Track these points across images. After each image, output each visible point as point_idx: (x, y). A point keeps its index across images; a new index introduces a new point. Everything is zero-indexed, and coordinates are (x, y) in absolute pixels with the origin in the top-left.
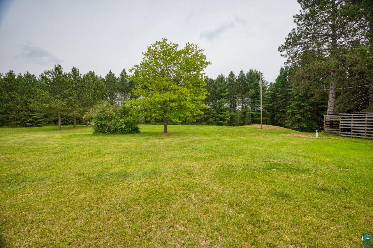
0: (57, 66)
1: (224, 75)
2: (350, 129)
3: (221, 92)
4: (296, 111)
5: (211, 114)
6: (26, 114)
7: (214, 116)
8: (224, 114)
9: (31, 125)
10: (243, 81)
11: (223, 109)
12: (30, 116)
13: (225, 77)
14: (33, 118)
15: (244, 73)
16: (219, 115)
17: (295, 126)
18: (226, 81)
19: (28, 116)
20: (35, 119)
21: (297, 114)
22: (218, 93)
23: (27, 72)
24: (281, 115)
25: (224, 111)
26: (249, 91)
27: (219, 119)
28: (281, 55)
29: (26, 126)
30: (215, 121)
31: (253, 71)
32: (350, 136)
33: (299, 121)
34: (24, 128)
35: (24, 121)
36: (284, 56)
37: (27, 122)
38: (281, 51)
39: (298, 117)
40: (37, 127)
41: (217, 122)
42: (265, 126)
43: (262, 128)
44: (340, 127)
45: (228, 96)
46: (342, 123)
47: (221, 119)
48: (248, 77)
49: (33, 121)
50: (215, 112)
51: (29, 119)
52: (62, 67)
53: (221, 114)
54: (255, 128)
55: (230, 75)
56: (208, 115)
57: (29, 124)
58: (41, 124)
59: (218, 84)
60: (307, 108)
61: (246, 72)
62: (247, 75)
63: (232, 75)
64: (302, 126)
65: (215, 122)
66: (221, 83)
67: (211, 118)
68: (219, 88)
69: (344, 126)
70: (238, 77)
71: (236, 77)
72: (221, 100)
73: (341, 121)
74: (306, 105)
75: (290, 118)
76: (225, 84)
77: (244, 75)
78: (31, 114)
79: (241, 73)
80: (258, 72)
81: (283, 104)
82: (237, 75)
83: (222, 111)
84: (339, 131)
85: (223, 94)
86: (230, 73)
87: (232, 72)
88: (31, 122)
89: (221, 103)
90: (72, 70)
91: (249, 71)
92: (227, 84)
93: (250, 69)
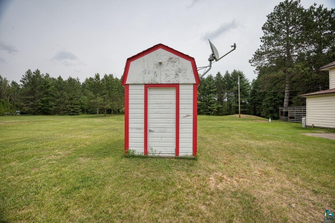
0: (97, 74)
1: (212, 75)
2: (294, 117)
3: (210, 89)
4: (270, 104)
5: (202, 106)
6: (70, 106)
7: (205, 108)
8: (212, 106)
9: (73, 114)
10: (228, 79)
11: (212, 102)
12: (73, 108)
13: (213, 77)
14: (75, 109)
15: (229, 73)
16: (208, 107)
17: (268, 116)
18: (214, 79)
19: (71, 108)
20: (76, 110)
21: (270, 106)
22: (208, 90)
23: (70, 77)
24: (260, 107)
25: (213, 104)
26: (233, 87)
27: (208, 110)
28: (252, 65)
29: (70, 115)
30: (206, 111)
31: (237, 71)
32: (294, 121)
33: (271, 112)
34: (69, 116)
35: (69, 111)
36: (253, 66)
37: (71, 112)
38: (251, 63)
39: (271, 108)
40: (77, 116)
41: (207, 112)
42: (242, 115)
43: (240, 117)
44: (289, 116)
45: (215, 91)
46: (290, 113)
47: (210, 110)
48: (232, 76)
49: (75, 111)
50: (205, 104)
51: (72, 110)
52: (100, 75)
53: (210, 106)
54: (236, 117)
55: (217, 75)
56: (200, 107)
57: (72, 113)
58: (79, 113)
59: (208, 82)
60: (278, 102)
61: (230, 72)
62: (232, 75)
63: (219, 74)
64: (274, 116)
65: (205, 113)
66: (210, 81)
67: (202, 109)
68: (208, 86)
69: (291, 115)
70: (224, 77)
71: (222, 76)
72: (210, 95)
73: (290, 111)
74: (278, 99)
75: (265, 109)
76: (213, 82)
77: (229, 74)
78: (73, 106)
79: (227, 73)
80: (241, 72)
81: (261, 98)
82: (223, 74)
83: (211, 103)
84: (288, 118)
85: (211, 90)
86: (217, 73)
87: (219, 72)
88: (73, 112)
89: (210, 97)
90: (105, 76)
91: (233, 71)
92: (214, 82)
93: (234, 70)
